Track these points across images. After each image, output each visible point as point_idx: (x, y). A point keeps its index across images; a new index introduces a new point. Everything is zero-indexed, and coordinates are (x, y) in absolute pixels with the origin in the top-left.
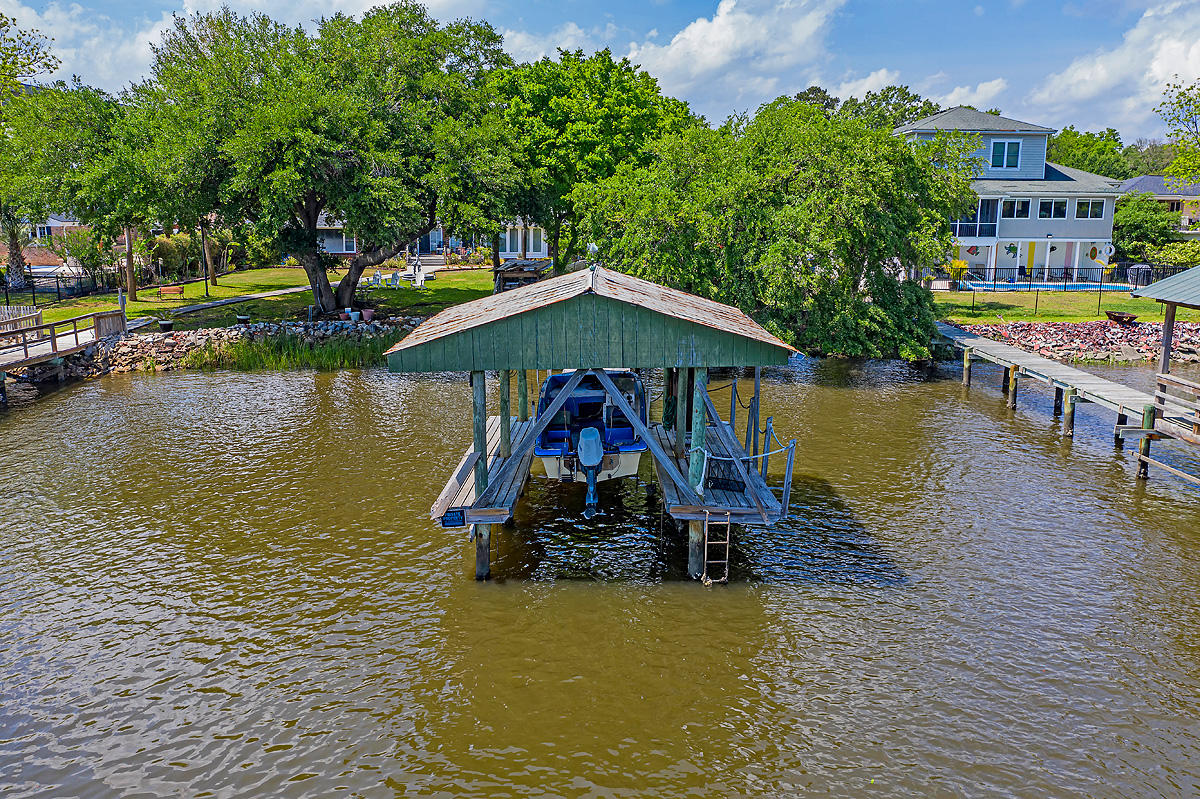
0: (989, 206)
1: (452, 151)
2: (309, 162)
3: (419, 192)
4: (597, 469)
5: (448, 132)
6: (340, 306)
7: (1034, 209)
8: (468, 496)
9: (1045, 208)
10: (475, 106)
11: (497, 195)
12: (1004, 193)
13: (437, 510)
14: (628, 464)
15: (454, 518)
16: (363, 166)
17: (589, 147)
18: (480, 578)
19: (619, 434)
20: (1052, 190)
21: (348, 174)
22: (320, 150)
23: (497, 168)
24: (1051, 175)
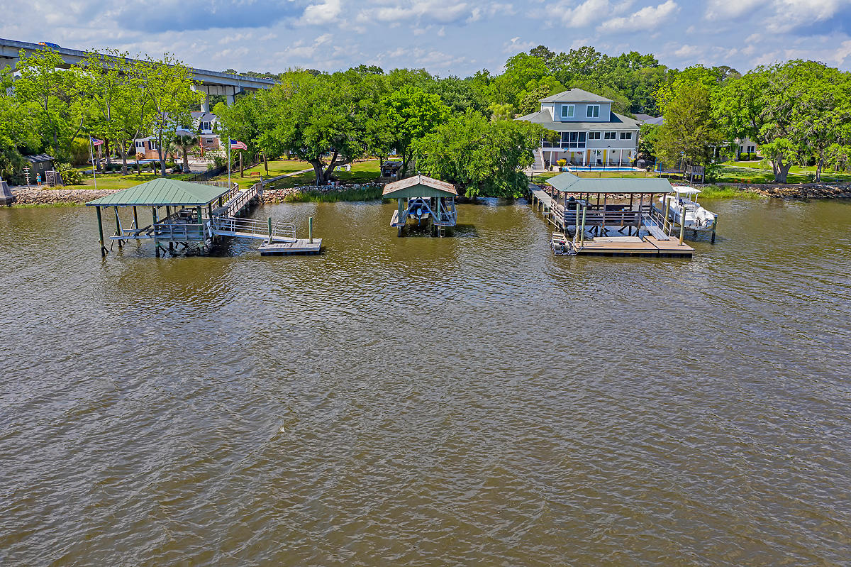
0: (582, 135)
1: (372, 130)
2: (331, 138)
3: (361, 143)
4: (421, 216)
5: (370, 124)
6: (326, 180)
7: (602, 135)
8: (397, 221)
9: (607, 135)
10: (377, 111)
11: (386, 145)
12: (588, 129)
13: (391, 224)
14: (426, 216)
15: (394, 225)
16: (346, 138)
17: (415, 127)
18: (399, 236)
19: (425, 210)
20: (612, 127)
21: (342, 141)
22: (335, 135)
23: (387, 137)
24: (614, 119)
